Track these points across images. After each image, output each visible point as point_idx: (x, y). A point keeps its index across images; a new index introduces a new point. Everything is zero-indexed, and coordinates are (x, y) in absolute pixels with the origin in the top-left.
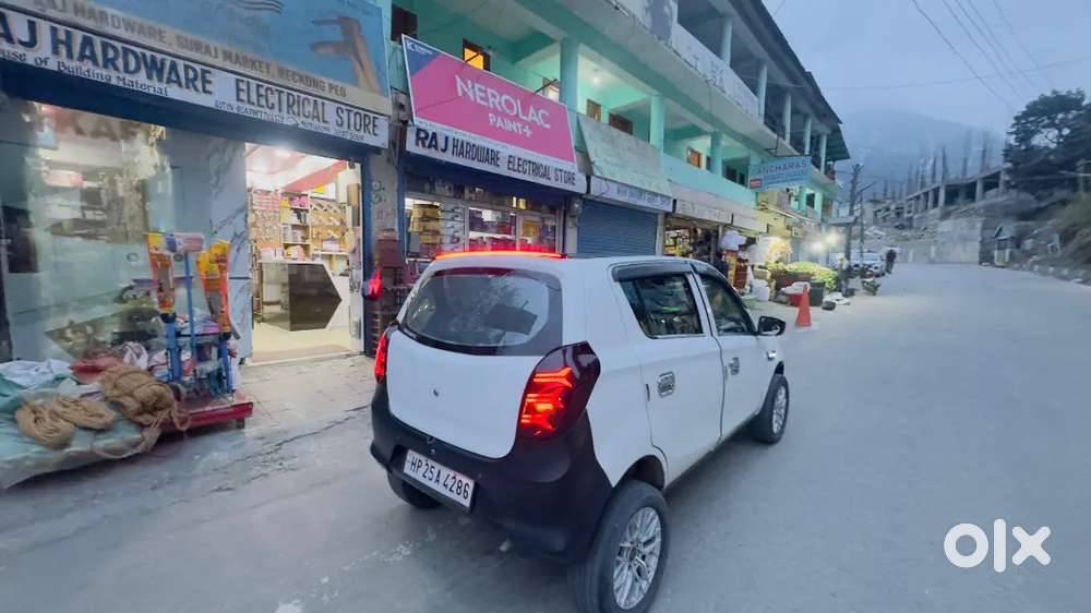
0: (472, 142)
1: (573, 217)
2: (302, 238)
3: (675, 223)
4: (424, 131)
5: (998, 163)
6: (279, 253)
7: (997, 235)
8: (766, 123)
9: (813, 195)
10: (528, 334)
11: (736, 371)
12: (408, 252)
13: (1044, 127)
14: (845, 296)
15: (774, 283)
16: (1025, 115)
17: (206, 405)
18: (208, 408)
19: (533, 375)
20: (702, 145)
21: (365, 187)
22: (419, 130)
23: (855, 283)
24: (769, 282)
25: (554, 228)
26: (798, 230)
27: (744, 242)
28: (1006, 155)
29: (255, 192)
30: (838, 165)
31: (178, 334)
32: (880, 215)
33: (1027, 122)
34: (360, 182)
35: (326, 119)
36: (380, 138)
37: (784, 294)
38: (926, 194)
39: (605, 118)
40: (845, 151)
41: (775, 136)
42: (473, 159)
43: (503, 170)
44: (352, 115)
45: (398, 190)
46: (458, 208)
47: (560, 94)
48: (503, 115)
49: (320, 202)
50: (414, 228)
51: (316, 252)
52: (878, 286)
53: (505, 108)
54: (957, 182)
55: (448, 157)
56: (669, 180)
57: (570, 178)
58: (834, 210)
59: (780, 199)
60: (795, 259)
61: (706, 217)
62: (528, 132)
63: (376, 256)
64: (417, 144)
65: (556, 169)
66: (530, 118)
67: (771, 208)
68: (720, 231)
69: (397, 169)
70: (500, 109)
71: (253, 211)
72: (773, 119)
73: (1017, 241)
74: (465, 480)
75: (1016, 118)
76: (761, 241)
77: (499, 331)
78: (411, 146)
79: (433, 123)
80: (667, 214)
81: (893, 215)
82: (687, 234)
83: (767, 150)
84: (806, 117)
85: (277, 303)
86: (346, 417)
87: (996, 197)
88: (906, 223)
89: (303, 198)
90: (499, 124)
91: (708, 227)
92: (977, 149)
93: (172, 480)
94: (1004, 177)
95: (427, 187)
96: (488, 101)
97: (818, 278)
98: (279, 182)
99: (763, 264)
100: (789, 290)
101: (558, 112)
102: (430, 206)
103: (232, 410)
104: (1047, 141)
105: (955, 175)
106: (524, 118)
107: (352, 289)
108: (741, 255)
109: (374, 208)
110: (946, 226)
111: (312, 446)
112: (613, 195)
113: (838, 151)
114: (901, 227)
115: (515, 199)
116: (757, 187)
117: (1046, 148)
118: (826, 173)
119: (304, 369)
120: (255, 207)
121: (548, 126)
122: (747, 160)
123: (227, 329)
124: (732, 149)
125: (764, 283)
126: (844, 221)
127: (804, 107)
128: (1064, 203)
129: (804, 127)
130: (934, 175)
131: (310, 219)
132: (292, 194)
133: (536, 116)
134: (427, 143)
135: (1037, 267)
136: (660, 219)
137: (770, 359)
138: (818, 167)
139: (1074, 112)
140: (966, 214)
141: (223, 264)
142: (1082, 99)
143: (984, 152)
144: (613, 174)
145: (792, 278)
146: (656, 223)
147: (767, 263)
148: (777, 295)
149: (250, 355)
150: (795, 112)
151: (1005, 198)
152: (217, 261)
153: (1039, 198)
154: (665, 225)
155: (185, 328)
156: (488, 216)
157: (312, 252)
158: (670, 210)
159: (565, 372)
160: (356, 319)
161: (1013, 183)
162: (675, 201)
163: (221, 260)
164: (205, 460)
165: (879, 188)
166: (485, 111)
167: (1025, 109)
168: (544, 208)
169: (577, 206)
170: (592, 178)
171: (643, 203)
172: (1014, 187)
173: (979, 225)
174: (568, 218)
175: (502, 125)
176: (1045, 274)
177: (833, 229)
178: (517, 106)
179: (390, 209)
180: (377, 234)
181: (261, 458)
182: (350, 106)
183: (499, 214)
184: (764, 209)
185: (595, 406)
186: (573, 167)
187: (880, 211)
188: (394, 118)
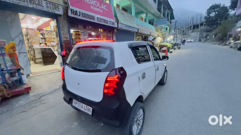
0: (87, 13)
1: (115, 33)
2: (45, 41)
3: (138, 35)
4: (73, 10)
5: (203, 20)
6: (38, 45)
7: (202, 36)
8: (157, 10)
9: (167, 28)
10: (105, 64)
11: (158, 70)
12: (73, 43)
13: (213, 12)
14: (174, 50)
15: (159, 48)
16: (209, 9)
17: (16, 89)
18: (17, 90)
19: (107, 78)
20: (143, 16)
21: (58, 26)
22: (72, 10)
23: (176, 47)
24: (158, 47)
25: (110, 36)
26: (164, 36)
27: (153, 39)
28: (205, 18)
29: (29, 29)
30: (172, 21)
31: (2, 70)
32: (180, 32)
33: (210, 11)
34: (56, 25)
35: (43, 6)
36: (60, 12)
37: (161, 50)
38: (189, 27)
39: (121, 8)
40: (174, 17)
41: (160, 13)
42: (88, 18)
43: (96, 21)
44: (51, 5)
45: (68, 27)
46: (85, 32)
47: (109, 1)
48: (95, 6)
49: (48, 31)
50: (73, 37)
51: (49, 45)
52: (180, 47)
53: (95, 5)
54: (195, 25)
55: (81, 18)
56: (137, 24)
57: (113, 24)
58: (171, 31)
59: (160, 28)
60: (163, 42)
61: (145, 33)
62: (102, 11)
63: (64, 45)
64: (71, 14)
65: (110, 21)
66: (102, 7)
67: (159, 31)
68: (148, 36)
69: (67, 21)
70: (94, 5)
71: (29, 34)
72: (159, 10)
73: (206, 37)
74: (90, 107)
75: (208, 10)
76: (157, 38)
77: (97, 64)
78: (70, 14)
79: (76, 8)
80: (136, 32)
81: (182, 32)
82: (141, 37)
83: (158, 17)
84: (166, 9)
85: (40, 58)
86: (59, 88)
87: (203, 27)
88: (184, 34)
89: (43, 30)
90: (94, 9)
91: (145, 35)
92: (199, 17)
93: (7, 111)
94: (204, 23)
95: (76, 26)
96: (90, 2)
97: (169, 46)
98: (35, 26)
99: (157, 44)
100: (163, 49)
101: (109, 6)
102: (77, 31)
103: (24, 89)
104: (213, 15)
105: (195, 23)
106: (101, 7)
107: (58, 54)
108: (153, 42)
109: (62, 32)
110: (193, 34)
111: (50, 96)
112: (124, 28)
113: (172, 17)
114: (184, 35)
115: (100, 29)
116: (156, 26)
117: (213, 16)
118: (170, 22)
119: (47, 76)
120: (29, 33)
121: (107, 10)
122: (153, 19)
123: (19, 68)
124: (150, 17)
125: (157, 48)
126: (173, 33)
127: (166, 7)
128: (215, 28)
129: (166, 11)
130: (191, 23)
131: (46, 36)
132: (40, 29)
133: (103, 7)
134: (74, 13)
135: (210, 42)
136: (135, 34)
137: (164, 66)
138: (168, 21)
139: (219, 8)
140: (196, 31)
141: (14, 49)
142: (220, 6)
143: (201, 17)
144: (124, 23)
145: (163, 46)
146: (134, 34)
147: (158, 43)
148: (160, 50)
149: (31, 73)
150: (164, 8)
151: (204, 28)
152: (12, 48)
153: (211, 28)
154: (136, 35)
155: (5, 68)
156: (93, 34)
157: (48, 45)
158: (137, 31)
159: (117, 76)
160: (60, 62)
161: (206, 24)
162: (138, 29)
163: (13, 48)
164: (17, 104)
165: (180, 26)
166: (90, 5)
167: (209, 8)
168: (107, 31)
169: (115, 31)
170: (119, 24)
171: (131, 30)
172: (206, 25)
173: (199, 34)
174: (113, 34)
175: (95, 9)
176: (211, 43)
177: (172, 35)
178: (98, 4)
179: (66, 32)
180: (63, 39)
181: (35, 102)
182: (50, 2)
183: (96, 33)
184: (157, 31)
185: (126, 86)
186: (114, 21)
187: (179, 31)
188: (64, 6)
